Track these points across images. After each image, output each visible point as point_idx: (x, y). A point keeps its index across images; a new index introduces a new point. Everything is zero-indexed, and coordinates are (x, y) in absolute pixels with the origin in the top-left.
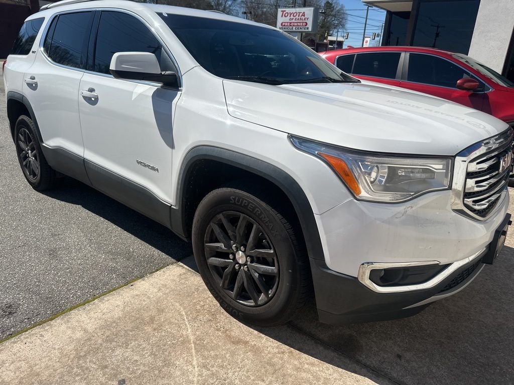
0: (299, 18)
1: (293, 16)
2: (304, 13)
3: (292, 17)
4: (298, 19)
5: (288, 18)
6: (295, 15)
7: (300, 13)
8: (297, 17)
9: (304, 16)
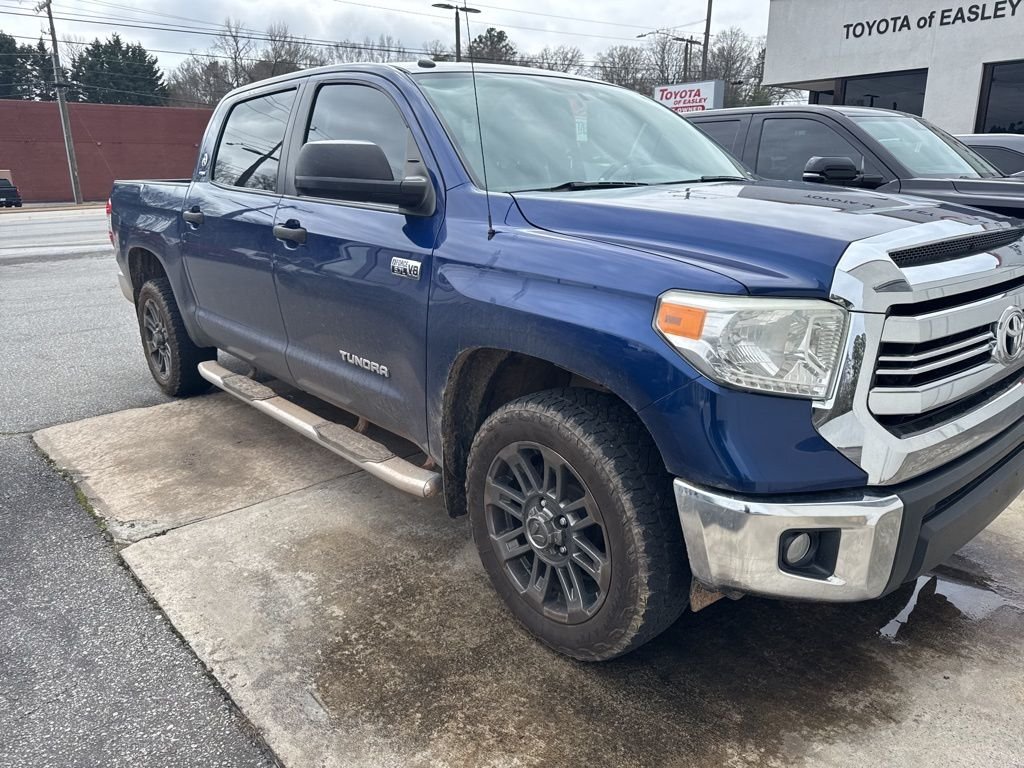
0: (691, 99)
1: (681, 97)
2: (698, 90)
3: (678, 98)
4: (689, 102)
5: (673, 99)
6: (683, 94)
7: (691, 91)
8: (687, 98)
9: (699, 95)
